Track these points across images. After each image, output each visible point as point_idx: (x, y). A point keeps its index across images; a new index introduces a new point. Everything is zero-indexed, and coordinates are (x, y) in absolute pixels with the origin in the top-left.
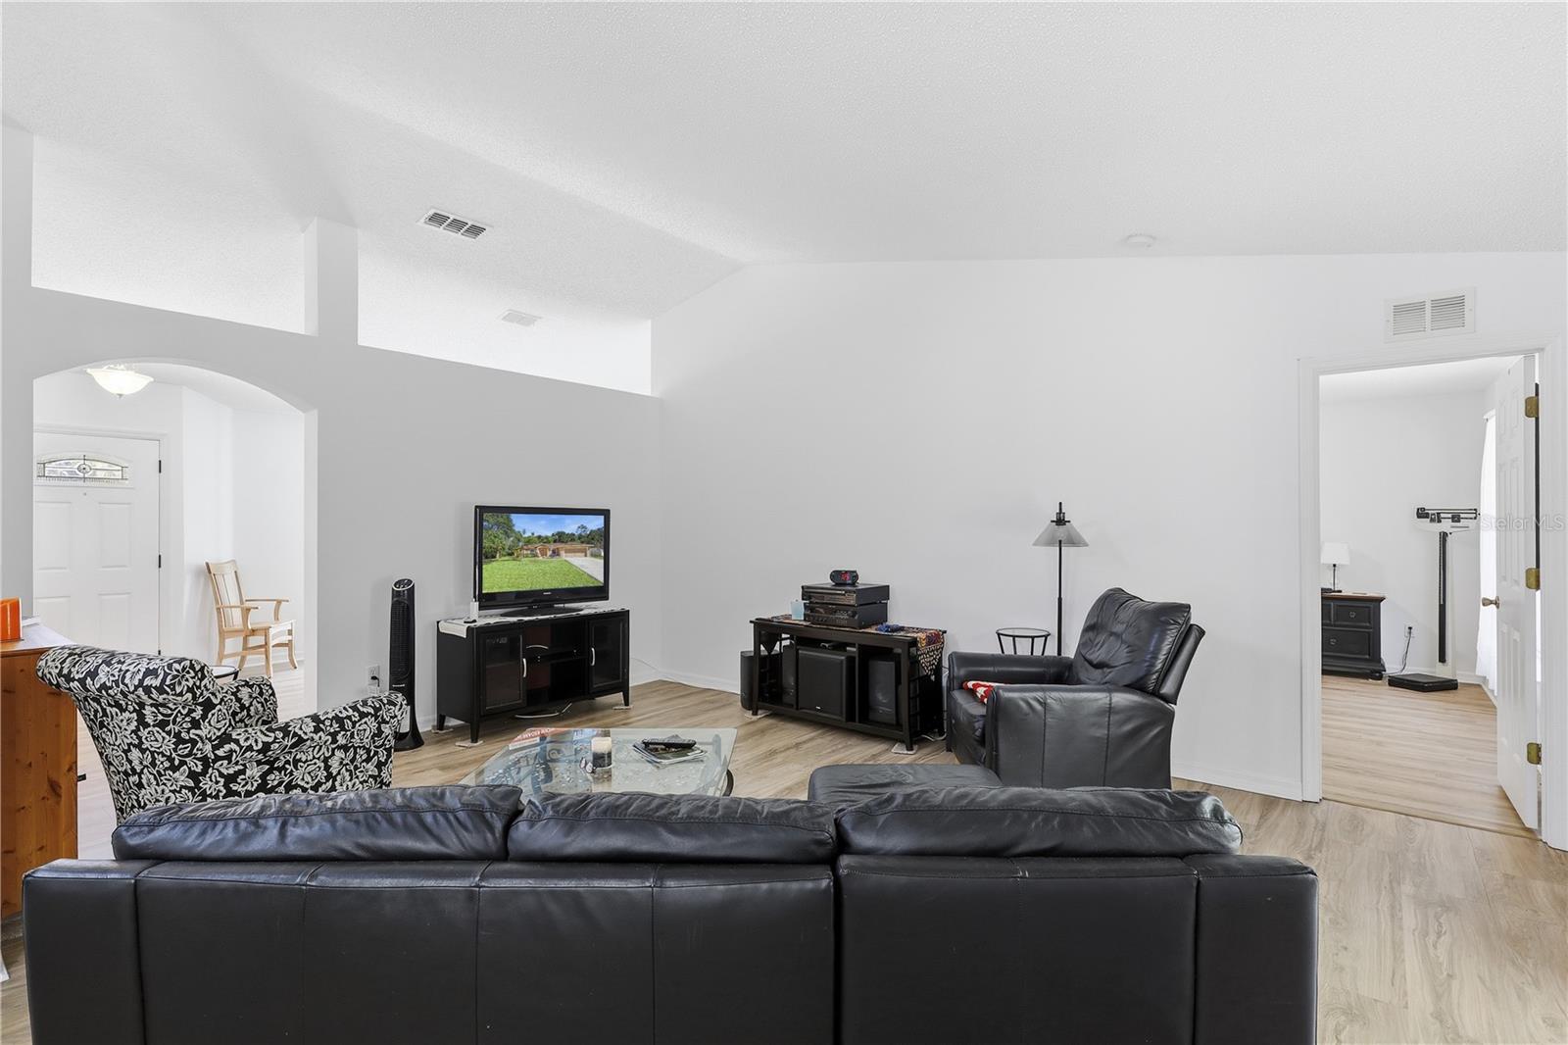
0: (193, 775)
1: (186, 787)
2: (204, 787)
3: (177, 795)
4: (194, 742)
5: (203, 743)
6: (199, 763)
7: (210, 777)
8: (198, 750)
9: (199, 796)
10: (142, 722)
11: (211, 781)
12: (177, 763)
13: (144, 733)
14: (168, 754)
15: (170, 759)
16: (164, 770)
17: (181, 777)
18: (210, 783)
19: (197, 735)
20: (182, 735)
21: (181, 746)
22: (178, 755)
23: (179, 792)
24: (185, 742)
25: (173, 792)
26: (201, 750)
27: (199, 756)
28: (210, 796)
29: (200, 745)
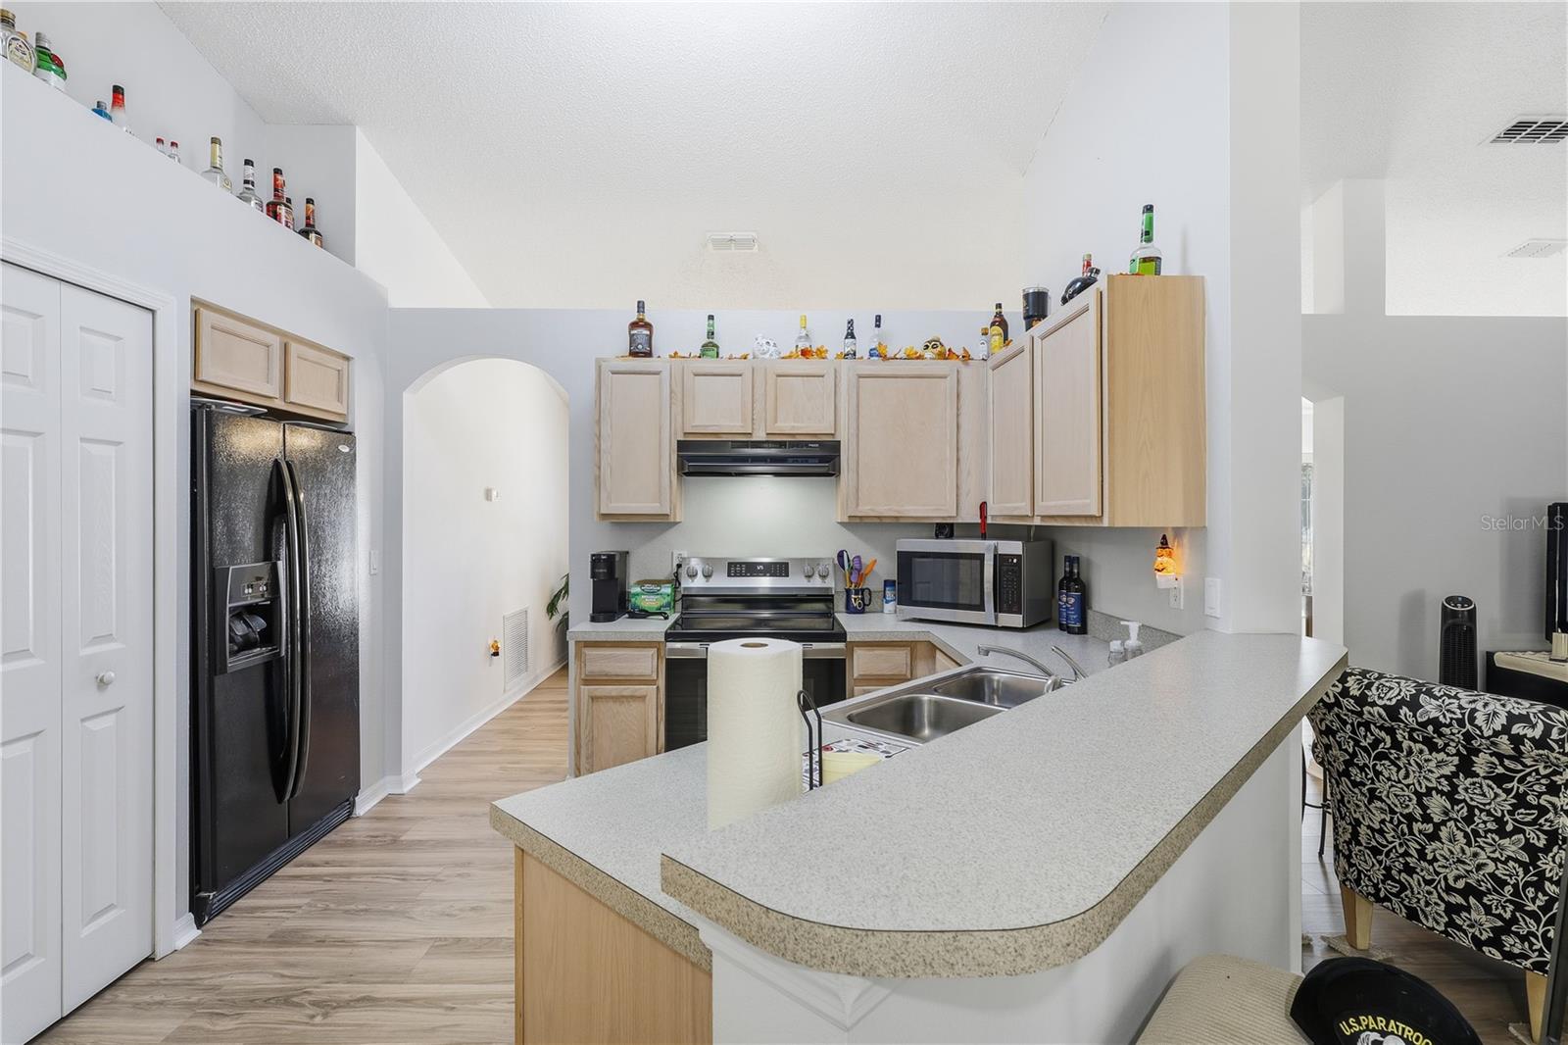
0: (1528, 847)
1: (1516, 860)
2: (1544, 867)
3: (1499, 865)
4: (1543, 811)
5: (1556, 813)
6: (1542, 836)
7: (1553, 857)
8: (1546, 820)
9: (1533, 875)
10: (1466, 767)
11: (1554, 862)
12: (1509, 828)
13: (1463, 782)
14: (1499, 815)
15: (1500, 821)
16: (1486, 832)
17: (1512, 847)
18: (1551, 863)
19: (1549, 802)
20: (1528, 798)
21: (1522, 810)
22: (1515, 820)
23: (1505, 863)
24: (1529, 806)
25: (1495, 860)
26: (1552, 822)
27: (1545, 828)
28: (1550, 880)
29: (1551, 815)
